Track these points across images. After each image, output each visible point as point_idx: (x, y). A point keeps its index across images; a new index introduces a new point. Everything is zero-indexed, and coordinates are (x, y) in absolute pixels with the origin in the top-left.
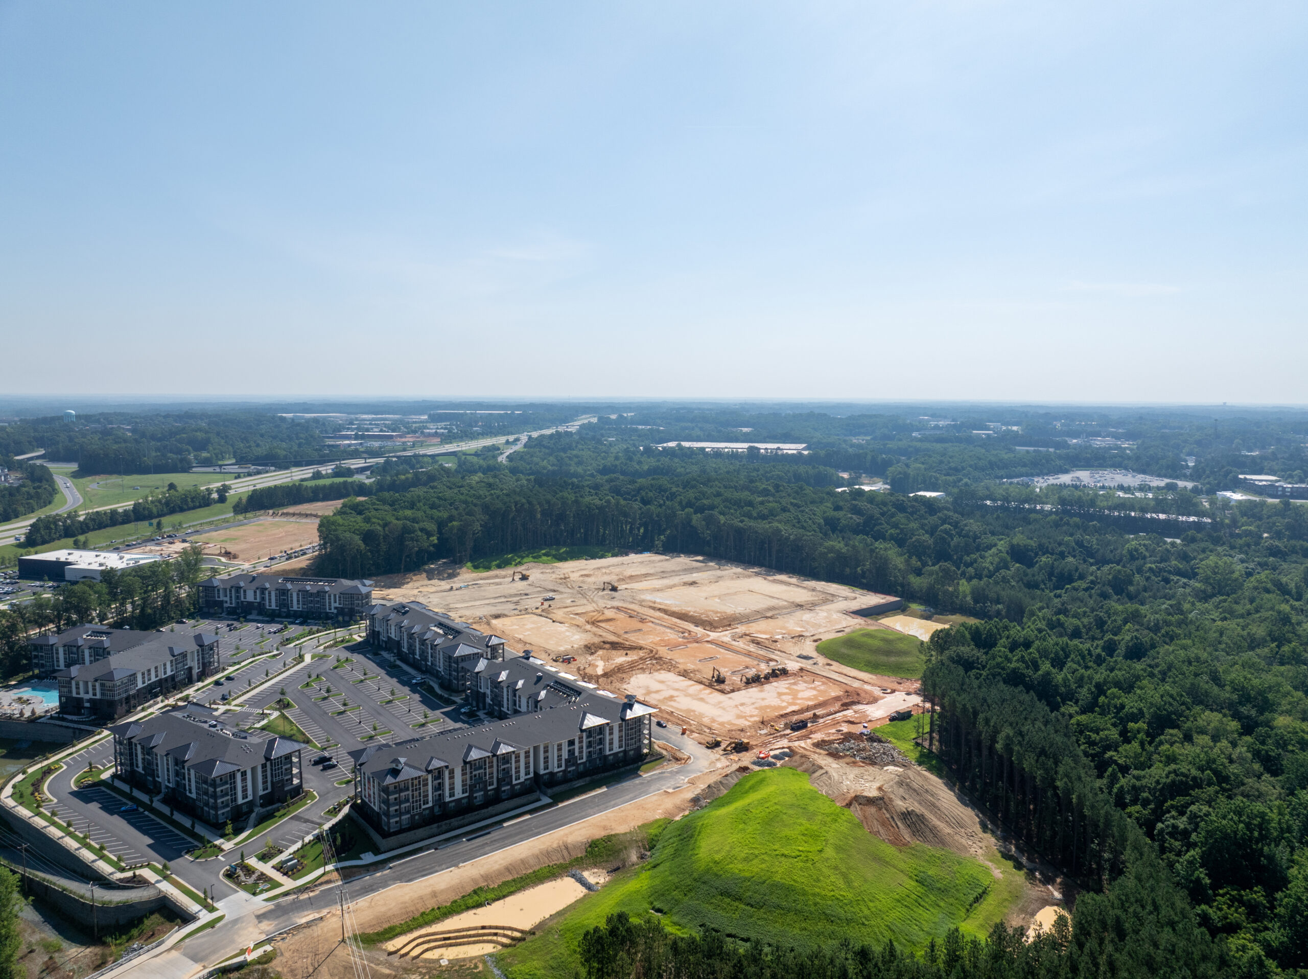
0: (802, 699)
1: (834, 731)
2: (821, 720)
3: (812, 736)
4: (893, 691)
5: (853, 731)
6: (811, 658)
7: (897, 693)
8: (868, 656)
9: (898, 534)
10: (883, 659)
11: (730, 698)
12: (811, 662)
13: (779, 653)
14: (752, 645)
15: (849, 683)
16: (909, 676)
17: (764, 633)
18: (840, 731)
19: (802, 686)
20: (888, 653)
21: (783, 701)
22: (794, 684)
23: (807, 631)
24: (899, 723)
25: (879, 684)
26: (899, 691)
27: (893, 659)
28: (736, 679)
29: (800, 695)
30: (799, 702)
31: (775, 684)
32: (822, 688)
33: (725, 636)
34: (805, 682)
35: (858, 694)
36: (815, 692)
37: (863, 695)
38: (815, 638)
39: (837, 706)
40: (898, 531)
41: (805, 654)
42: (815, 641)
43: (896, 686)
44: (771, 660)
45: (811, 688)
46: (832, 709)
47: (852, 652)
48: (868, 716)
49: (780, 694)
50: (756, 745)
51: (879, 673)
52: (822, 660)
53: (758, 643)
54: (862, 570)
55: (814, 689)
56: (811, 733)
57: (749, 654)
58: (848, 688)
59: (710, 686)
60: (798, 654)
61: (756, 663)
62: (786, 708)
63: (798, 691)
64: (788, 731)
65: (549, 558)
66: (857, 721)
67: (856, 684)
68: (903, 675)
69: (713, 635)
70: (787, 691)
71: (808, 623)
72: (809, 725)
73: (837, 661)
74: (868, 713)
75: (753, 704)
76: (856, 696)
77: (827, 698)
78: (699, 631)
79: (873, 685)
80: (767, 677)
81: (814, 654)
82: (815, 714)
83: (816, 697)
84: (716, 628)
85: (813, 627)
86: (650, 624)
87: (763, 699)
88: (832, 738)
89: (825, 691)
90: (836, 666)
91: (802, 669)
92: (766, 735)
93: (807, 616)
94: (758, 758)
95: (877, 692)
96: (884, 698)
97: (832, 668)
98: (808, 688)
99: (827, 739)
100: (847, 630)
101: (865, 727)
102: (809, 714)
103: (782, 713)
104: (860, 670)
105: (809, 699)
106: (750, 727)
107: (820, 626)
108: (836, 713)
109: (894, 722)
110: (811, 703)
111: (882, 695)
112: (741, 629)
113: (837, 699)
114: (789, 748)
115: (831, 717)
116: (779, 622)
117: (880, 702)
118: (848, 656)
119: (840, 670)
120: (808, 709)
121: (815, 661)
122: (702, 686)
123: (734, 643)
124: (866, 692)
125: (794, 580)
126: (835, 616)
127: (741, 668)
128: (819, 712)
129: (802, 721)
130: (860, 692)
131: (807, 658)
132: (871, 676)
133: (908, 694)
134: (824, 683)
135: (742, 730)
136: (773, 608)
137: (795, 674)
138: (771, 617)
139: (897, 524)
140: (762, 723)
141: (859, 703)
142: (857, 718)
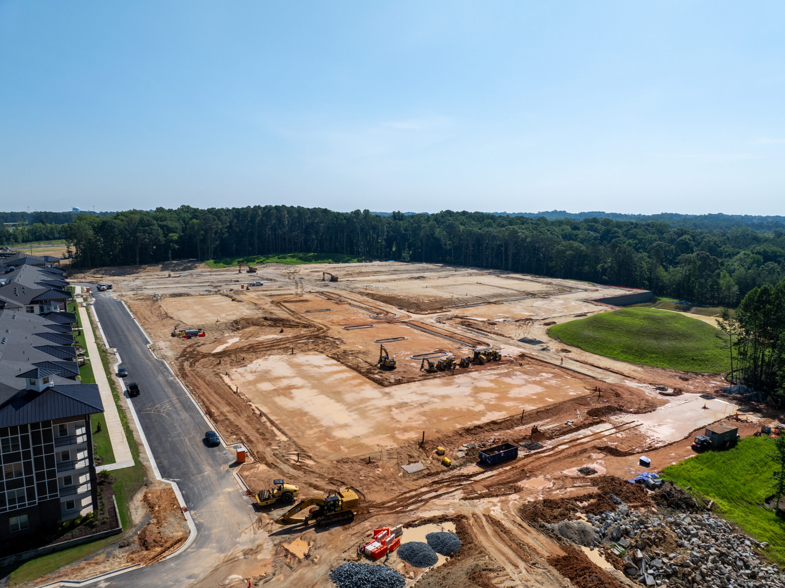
0: (515, 399)
1: (573, 471)
2: (548, 444)
3: (522, 484)
4: (678, 392)
5: (619, 474)
6: (540, 342)
7: (686, 395)
8: (625, 340)
9: (636, 244)
10: (651, 343)
11: (387, 394)
12: (538, 347)
13: (494, 336)
14: (460, 327)
15: (599, 377)
16: (697, 369)
17: (481, 316)
18: (587, 471)
19: (518, 378)
20: (658, 335)
21: (480, 402)
22: (507, 375)
23: (537, 315)
24: (719, 456)
25: (651, 380)
26: (687, 391)
27: (666, 344)
28: (416, 365)
29: (514, 393)
30: (507, 404)
31: (474, 374)
32: (553, 382)
33: (430, 319)
34: (525, 373)
35: (617, 395)
36: (539, 389)
37: (626, 396)
38: (547, 321)
39: (580, 415)
40: (636, 241)
41: (530, 337)
42: (546, 324)
43: (681, 384)
44: (480, 343)
45: (535, 382)
46: (570, 421)
47: (601, 335)
48: (644, 437)
49: (477, 390)
50: (381, 506)
51: (646, 364)
52: (554, 345)
53: (469, 325)
54: (602, 267)
55: (539, 383)
56: (524, 474)
57: (451, 337)
58: (599, 385)
59: (367, 374)
60: (522, 337)
61: (457, 346)
62: (482, 414)
63: (511, 386)
64: (472, 468)
65: (294, 260)
66: (623, 448)
67: (611, 379)
68: (687, 368)
69: (415, 317)
70: (492, 385)
71: (539, 308)
72: (521, 454)
73: (578, 347)
74: (642, 429)
75: (422, 405)
76: (613, 399)
77: (561, 400)
78: (399, 313)
79: (640, 381)
80: (465, 365)
81: (544, 338)
82: (535, 430)
83: (540, 397)
84: (422, 310)
85: (545, 312)
86: (347, 306)
87: (444, 397)
88: (571, 491)
89: (558, 388)
90: (575, 353)
91: (523, 356)
92: (420, 475)
93: (538, 303)
94: (363, 552)
95: (651, 393)
96: (665, 403)
97: (570, 355)
98: (529, 382)
99: (558, 494)
100: (589, 315)
101: (644, 464)
102: (524, 429)
103: (469, 424)
104: (615, 359)
105: (528, 400)
106: (390, 453)
107: (554, 311)
108: (578, 428)
109: (708, 454)
110: (529, 408)
111: (660, 397)
112: (455, 312)
113: (580, 401)
114: (458, 519)
115: (568, 437)
116: (504, 307)
117: (661, 410)
118: (595, 339)
119: (583, 358)
120: (523, 418)
121: (545, 346)
122: (355, 373)
123: (438, 325)
124: (631, 392)
125: (529, 277)
126: (573, 303)
127: (432, 351)
128: (545, 425)
129: (507, 445)
130: (620, 391)
131: (533, 342)
132: (633, 367)
133: (707, 396)
134: (556, 376)
135: (368, 462)
136: (501, 295)
137: (512, 362)
138: (495, 303)
139: (636, 235)
140: (422, 444)
141: (620, 410)
142: (622, 441)
